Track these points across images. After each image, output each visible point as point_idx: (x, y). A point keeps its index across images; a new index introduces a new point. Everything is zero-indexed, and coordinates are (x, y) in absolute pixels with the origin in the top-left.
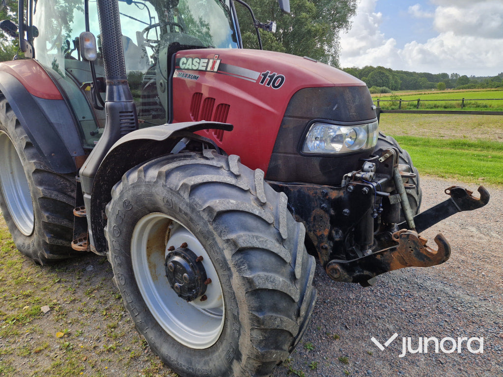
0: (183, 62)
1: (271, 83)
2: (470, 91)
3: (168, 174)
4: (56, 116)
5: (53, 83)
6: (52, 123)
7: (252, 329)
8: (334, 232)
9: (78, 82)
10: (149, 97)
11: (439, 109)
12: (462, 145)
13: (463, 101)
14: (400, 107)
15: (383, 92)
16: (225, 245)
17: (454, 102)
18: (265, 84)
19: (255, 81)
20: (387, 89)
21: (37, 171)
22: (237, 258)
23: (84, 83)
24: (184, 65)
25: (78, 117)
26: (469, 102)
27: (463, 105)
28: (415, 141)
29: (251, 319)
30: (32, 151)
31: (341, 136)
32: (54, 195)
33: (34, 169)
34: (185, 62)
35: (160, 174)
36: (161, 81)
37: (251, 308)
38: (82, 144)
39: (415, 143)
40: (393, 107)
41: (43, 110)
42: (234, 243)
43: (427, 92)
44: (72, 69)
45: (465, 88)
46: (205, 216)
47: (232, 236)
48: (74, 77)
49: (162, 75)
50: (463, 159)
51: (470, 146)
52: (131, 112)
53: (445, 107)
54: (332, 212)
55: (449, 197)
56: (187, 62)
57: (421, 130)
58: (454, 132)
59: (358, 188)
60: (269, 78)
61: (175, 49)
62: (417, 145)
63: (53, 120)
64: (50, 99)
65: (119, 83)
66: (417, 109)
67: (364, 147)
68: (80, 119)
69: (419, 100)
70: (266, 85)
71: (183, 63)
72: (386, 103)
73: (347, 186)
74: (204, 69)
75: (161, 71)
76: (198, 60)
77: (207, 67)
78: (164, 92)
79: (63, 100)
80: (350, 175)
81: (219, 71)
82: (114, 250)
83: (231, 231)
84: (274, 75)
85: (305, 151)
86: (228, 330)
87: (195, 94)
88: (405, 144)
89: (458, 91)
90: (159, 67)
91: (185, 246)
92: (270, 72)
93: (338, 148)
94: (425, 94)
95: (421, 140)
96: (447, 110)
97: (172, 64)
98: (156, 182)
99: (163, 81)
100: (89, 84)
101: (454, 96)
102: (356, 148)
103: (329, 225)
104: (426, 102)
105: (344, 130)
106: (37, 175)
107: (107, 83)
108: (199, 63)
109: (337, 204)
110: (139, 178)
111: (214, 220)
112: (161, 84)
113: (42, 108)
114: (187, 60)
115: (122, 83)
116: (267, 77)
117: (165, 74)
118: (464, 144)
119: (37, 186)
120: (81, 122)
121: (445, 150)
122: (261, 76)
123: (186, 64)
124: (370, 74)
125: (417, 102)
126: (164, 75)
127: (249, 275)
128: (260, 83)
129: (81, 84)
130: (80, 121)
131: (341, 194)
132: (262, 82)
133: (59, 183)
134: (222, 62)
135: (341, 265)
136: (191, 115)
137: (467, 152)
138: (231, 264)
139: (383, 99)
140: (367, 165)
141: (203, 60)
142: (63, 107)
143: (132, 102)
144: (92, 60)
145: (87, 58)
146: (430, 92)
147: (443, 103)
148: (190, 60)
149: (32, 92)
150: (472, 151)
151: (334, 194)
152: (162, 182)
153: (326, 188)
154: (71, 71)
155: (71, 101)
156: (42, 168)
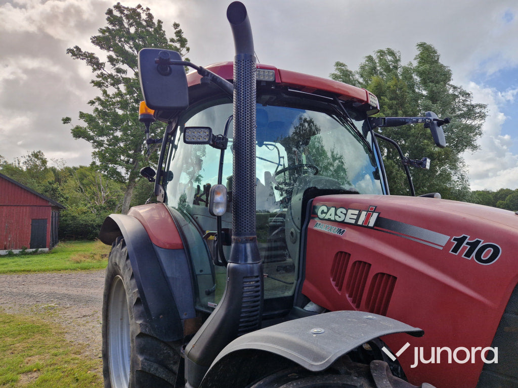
0: (323, 210)
1: (474, 254)
4: (173, 268)
5: (177, 229)
6: (167, 277)
9: (201, 231)
10: (276, 249)
19: (441, 248)
21: (140, 335)
23: (207, 232)
24: (324, 215)
25: (196, 269)
30: (141, 308)
32: (154, 369)
33: (139, 332)
34: (326, 211)
36: (293, 230)
38: (195, 302)
41: (161, 262)
44: (197, 216)
48: (198, 225)
49: (295, 224)
52: (257, 277)
56: (328, 211)
60: (469, 247)
61: (311, 194)
63: (169, 273)
64: (171, 249)
65: (246, 240)
68: (197, 272)
70: (463, 256)
71: (323, 212)
74: (353, 222)
75: (293, 219)
76: (344, 211)
77: (357, 220)
78: (294, 243)
79: (184, 249)
81: (375, 227)
84: (478, 242)
87: (338, 253)
90: (291, 213)
92: (469, 237)
97: (308, 212)
99: (295, 230)
100: (213, 234)
106: (139, 340)
107: (233, 240)
108: (345, 214)
112: (292, 233)
113: (161, 260)
114: (328, 209)
115: (251, 240)
116: (464, 244)
117: (298, 222)
119: (138, 354)
120: (198, 277)
122: (452, 241)
123: (326, 213)
126: (297, 224)
128: (450, 252)
129: (204, 232)
130: (196, 275)
132: (455, 250)
133: (162, 352)
134: (380, 216)
136: (331, 279)
141: (350, 211)
142: (182, 257)
143: (260, 263)
144: (220, 215)
145: (215, 213)
148: (333, 210)
149: (154, 242)
154: (197, 218)
155: (191, 251)
156: (147, 332)
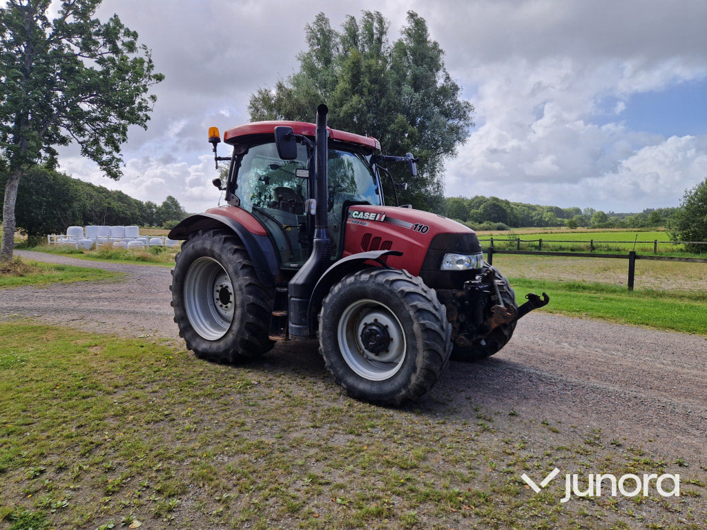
1: (420, 230)
2: (607, 232)
3: (376, 275)
5: (260, 224)
6: (263, 252)
7: (424, 351)
8: (460, 317)
9: (281, 224)
11: (565, 252)
12: (577, 288)
13: (592, 243)
14: (518, 248)
15: (499, 229)
16: (410, 308)
17: (582, 245)
18: (417, 230)
19: (410, 229)
20: (504, 225)
22: (417, 314)
23: (285, 226)
24: (356, 216)
25: (279, 247)
26: (599, 244)
27: (593, 248)
28: (530, 283)
29: (423, 345)
31: (462, 260)
32: (259, 302)
34: (357, 214)
35: (371, 277)
37: (424, 339)
38: (280, 266)
39: (530, 285)
40: (511, 248)
42: (415, 307)
43: (555, 229)
45: (602, 227)
46: (399, 295)
47: (415, 303)
48: (277, 221)
49: (337, 221)
50: (575, 300)
51: (584, 288)
53: (572, 250)
54: (459, 305)
55: (528, 300)
57: (541, 274)
58: (575, 276)
59: (473, 289)
62: (532, 287)
63: (263, 250)
64: (261, 236)
65: (324, 227)
66: (539, 250)
67: (475, 268)
68: (280, 249)
69: (540, 241)
71: (355, 214)
72: (502, 243)
73: (467, 288)
74: (373, 219)
75: (335, 218)
76: (368, 214)
77: (375, 218)
78: (337, 232)
79: (268, 235)
80: (468, 282)
81: (384, 221)
82: (324, 328)
83: (413, 301)
84: (422, 225)
85: (442, 269)
86: (409, 357)
87: (365, 234)
88: (520, 286)
89: (592, 230)
91: (376, 320)
92: (419, 224)
93: (461, 267)
94: (551, 233)
95: (536, 282)
96: (574, 253)
97: (346, 214)
98: (369, 280)
99: (338, 225)
101: (582, 236)
102: (471, 268)
103: (457, 313)
104: (550, 244)
105: (463, 257)
107: (317, 227)
108: (369, 216)
109: (461, 299)
110: (355, 279)
111: (404, 297)
112: (335, 226)
113: (257, 242)
114: (359, 213)
116: (418, 227)
117: (339, 220)
118: (579, 287)
120: (281, 252)
121: (559, 292)
122: (414, 226)
124: (482, 206)
125: (538, 242)
127: (422, 322)
128: (413, 230)
130: (279, 251)
131: (464, 293)
132: (415, 229)
134: (386, 216)
135: (465, 335)
136: (361, 248)
137: (581, 294)
138: (413, 318)
139: (497, 238)
140: (477, 277)
142: (269, 241)
146: (558, 231)
147: (570, 245)
148: (362, 213)
149: (250, 231)
150: (586, 294)
151: (459, 294)
152: (372, 280)
153: (454, 291)
155: (274, 236)
